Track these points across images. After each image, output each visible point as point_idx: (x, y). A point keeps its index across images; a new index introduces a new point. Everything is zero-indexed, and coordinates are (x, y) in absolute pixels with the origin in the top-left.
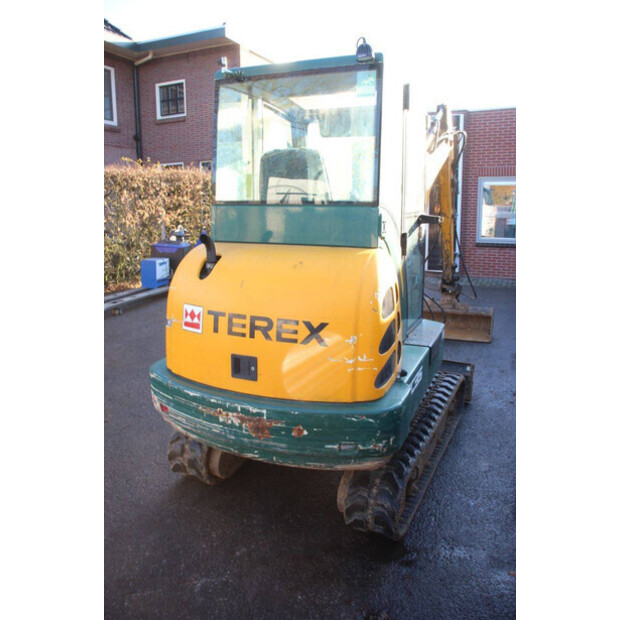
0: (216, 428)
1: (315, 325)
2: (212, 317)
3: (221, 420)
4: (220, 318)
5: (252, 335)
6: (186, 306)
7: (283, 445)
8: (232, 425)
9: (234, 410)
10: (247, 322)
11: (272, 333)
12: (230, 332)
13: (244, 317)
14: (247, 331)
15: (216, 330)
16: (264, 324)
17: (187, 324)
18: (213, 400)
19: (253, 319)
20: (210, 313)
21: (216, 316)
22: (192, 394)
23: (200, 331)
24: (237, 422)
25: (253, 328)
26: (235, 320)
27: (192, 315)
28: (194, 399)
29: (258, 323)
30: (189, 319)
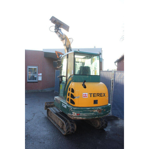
0: (93, 114)
1: (104, 93)
2: (90, 94)
3: (94, 112)
4: (92, 94)
5: (97, 96)
6: (83, 93)
7: (102, 113)
8: (96, 112)
9: (96, 109)
10: (96, 94)
11: (100, 96)
12: (94, 96)
13: (95, 94)
14: (96, 96)
15: (91, 96)
16: (99, 94)
17: (84, 97)
18: (93, 109)
19: (97, 94)
20: (89, 94)
21: (91, 94)
22: (88, 109)
23: (87, 97)
24: (97, 111)
25: (97, 95)
26: (94, 94)
27: (85, 95)
28: (89, 110)
29: (98, 94)
30: (84, 96)
